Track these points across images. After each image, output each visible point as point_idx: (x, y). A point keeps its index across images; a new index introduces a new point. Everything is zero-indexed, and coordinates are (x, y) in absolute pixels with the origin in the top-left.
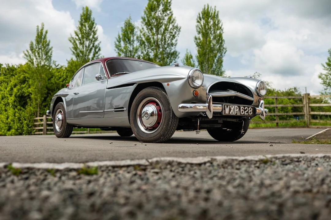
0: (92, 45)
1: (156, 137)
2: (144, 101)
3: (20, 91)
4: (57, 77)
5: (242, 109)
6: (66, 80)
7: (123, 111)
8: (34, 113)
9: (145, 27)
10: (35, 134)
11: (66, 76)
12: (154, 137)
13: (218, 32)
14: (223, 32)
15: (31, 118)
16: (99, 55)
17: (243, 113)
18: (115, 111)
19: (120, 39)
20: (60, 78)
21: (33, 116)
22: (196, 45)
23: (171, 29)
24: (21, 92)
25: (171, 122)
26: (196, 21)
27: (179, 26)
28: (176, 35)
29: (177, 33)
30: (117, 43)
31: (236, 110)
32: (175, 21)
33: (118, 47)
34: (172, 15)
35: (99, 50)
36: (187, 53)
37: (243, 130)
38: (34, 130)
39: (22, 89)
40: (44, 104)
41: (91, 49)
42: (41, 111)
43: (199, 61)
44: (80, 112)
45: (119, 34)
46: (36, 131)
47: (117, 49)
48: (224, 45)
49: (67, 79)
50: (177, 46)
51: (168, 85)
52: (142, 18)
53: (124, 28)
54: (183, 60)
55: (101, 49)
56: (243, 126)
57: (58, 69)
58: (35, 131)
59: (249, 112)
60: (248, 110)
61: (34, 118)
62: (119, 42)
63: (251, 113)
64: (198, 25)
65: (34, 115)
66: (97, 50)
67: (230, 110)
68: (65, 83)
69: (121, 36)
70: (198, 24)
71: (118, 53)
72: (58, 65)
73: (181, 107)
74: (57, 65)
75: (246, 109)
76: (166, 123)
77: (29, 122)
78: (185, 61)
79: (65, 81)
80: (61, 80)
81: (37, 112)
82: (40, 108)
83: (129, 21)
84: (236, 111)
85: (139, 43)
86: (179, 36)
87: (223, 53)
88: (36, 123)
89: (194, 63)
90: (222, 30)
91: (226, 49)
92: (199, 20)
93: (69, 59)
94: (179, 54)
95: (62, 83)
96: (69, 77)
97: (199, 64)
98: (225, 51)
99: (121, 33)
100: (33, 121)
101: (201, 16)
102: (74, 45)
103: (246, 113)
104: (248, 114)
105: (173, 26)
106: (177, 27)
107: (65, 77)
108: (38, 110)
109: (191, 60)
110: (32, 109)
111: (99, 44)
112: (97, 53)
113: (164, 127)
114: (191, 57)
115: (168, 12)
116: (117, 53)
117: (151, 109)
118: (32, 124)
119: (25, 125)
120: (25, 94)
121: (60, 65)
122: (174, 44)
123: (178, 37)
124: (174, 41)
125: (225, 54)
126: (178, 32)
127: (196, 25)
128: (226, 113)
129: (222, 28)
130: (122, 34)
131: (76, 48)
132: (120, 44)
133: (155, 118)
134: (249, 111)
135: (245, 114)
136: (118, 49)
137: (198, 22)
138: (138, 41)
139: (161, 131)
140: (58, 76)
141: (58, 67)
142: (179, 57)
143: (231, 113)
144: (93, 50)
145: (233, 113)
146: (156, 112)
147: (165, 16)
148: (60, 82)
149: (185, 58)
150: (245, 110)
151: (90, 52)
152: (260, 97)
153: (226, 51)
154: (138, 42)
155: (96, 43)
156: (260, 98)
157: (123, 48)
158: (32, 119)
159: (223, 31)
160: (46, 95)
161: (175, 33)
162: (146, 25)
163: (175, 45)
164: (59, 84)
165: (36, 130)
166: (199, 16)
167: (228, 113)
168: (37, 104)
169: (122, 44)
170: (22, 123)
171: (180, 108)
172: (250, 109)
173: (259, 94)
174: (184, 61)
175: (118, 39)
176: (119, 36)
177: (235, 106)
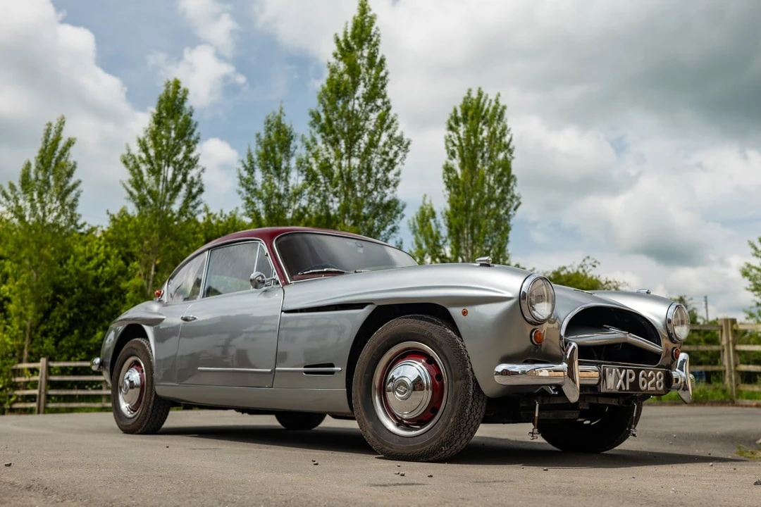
0: (180, 178)
1: (428, 446)
2: (394, 350)
4: (81, 258)
5: (643, 376)
6: (104, 264)
7: (332, 373)
8: (14, 353)
9: (318, 137)
10: (12, 411)
11: (104, 255)
12: (423, 445)
13: (501, 156)
14: (513, 158)
15: (5, 364)
16: (198, 204)
17: (645, 386)
18: (307, 373)
19: (252, 162)
20: (90, 259)
21: (11, 358)
22: (444, 186)
23: (385, 144)
25: (471, 410)
26: (445, 126)
27: (405, 137)
28: (397, 160)
29: (401, 154)
30: (245, 174)
31: (628, 380)
32: (397, 124)
33: (247, 183)
34: (389, 109)
35: (201, 191)
36: (424, 204)
37: (633, 426)
38: (11, 397)
40: (43, 327)
41: (180, 187)
42: (34, 347)
43: (450, 226)
44: (199, 368)
45: (249, 150)
46: (16, 401)
47: (243, 190)
48: (515, 188)
49: (109, 262)
50: (398, 188)
51: (465, 313)
52: (312, 114)
53: (263, 136)
54: (412, 223)
55: (205, 189)
56: (634, 415)
57: (82, 234)
58: (12, 399)
59: (657, 382)
60: (654, 379)
61: (13, 364)
62: (251, 170)
63: (662, 387)
64: (450, 136)
65: (14, 356)
66: (194, 190)
67: (617, 380)
68: (102, 272)
69: (255, 157)
70: (451, 133)
71: (248, 199)
72: (83, 225)
73: (502, 371)
74: (79, 223)
75: (652, 377)
76: (456, 410)
78: (417, 224)
79: (103, 268)
80: (92, 264)
81: (21, 349)
82: (32, 339)
83: (279, 118)
84: (630, 383)
85: (304, 177)
86: (404, 162)
87: (512, 209)
88: (18, 379)
89: (439, 230)
90: (511, 151)
91: (518, 199)
92: (454, 125)
93: (116, 211)
94: (404, 207)
95: (93, 273)
96: (113, 257)
97: (450, 234)
98: (516, 203)
99: (256, 149)
100: (11, 374)
101: (459, 114)
102: (134, 174)
103: (651, 386)
104: (654, 388)
105: (390, 137)
106: (399, 141)
107: (104, 257)
108: (26, 343)
109: (432, 221)
110: (8, 340)
111: (199, 176)
112: (194, 197)
113: (452, 420)
114: (433, 214)
115: (379, 102)
116: (244, 199)
117: (411, 370)
118: (7, 380)
121: (89, 225)
122: (392, 183)
123: (403, 164)
124: (391, 175)
125: (515, 209)
126: (403, 153)
127: (446, 137)
128: (609, 387)
129: (511, 147)
130: (257, 152)
131: (138, 184)
132: (253, 178)
133: (426, 396)
134: (656, 380)
135: (649, 388)
136: (248, 189)
137: (451, 128)
138: (302, 171)
139: (442, 431)
140: (84, 253)
141: (82, 231)
142: (403, 216)
143: (618, 388)
144: (183, 191)
145: (624, 389)
146: (427, 380)
147: (371, 111)
148: (88, 269)
149: (417, 218)
150: (649, 379)
151: (173, 197)
152: (675, 343)
153: (520, 204)
154: (300, 173)
155: (193, 173)
156: (675, 345)
157: (259, 187)
158: (8, 366)
159: (513, 155)
160: (49, 303)
161: (396, 154)
162: (321, 131)
163: (395, 186)
164: (85, 276)
165: (18, 396)
166: (453, 115)
167: (612, 387)
168: (23, 328)
169: (259, 176)
171: (498, 373)
172: (660, 376)
173: (673, 336)
174: (414, 223)
175: (247, 164)
176: (250, 156)
177: (626, 369)
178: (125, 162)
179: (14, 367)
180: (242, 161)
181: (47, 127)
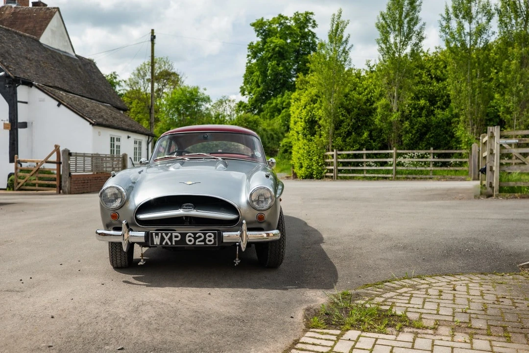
3: (310, 113)
5: (190, 236)
8: (326, 146)
10: (327, 177)
15: (321, 153)
17: (192, 242)
19: (449, 15)
24: (310, 115)
30: (444, 23)
31: (174, 239)
33: (445, 30)
35: (422, 39)
37: (237, 259)
38: (325, 169)
39: (312, 111)
45: (446, 6)
46: (327, 172)
47: (443, 34)
58: (325, 171)
59: (207, 240)
60: (202, 238)
62: (448, 19)
63: (213, 242)
67: (162, 239)
69: (451, 10)
74: (371, 65)
75: (200, 237)
77: (319, 158)
81: (329, 144)
84: (176, 241)
88: (327, 160)
100: (324, 157)
103: (199, 242)
104: (203, 243)
108: (330, 141)
116: (444, 40)
118: (323, 161)
119: (314, 163)
120: (315, 118)
128: (155, 243)
130: (453, 6)
131: (386, 40)
132: (450, 24)
134: (205, 238)
135: (197, 243)
136: (447, 33)
143: (164, 243)
145: (170, 243)
148: (363, 96)
150: (195, 239)
157: (454, 30)
164: (360, 100)
165: (328, 169)
167: (158, 244)
168: (327, 133)
169: (454, 23)
170: (311, 160)
172: (210, 236)
175: (445, 16)
176: (447, 10)
177: (172, 233)
178: (378, 28)
179: (325, 154)
180: (441, 15)
181: (333, 17)
